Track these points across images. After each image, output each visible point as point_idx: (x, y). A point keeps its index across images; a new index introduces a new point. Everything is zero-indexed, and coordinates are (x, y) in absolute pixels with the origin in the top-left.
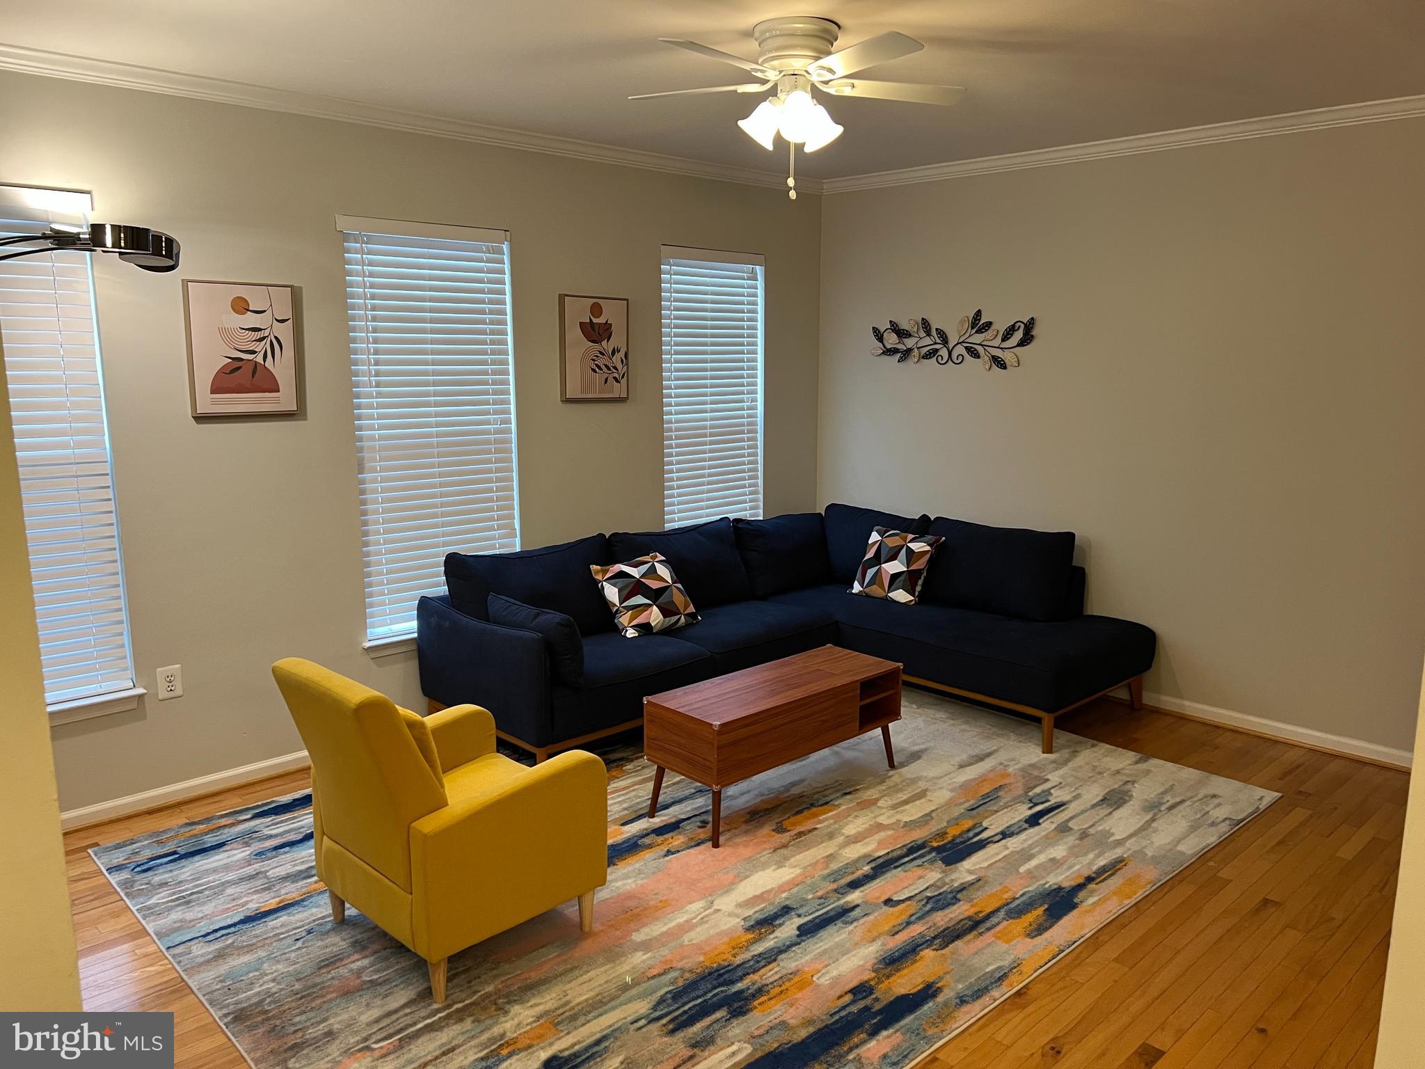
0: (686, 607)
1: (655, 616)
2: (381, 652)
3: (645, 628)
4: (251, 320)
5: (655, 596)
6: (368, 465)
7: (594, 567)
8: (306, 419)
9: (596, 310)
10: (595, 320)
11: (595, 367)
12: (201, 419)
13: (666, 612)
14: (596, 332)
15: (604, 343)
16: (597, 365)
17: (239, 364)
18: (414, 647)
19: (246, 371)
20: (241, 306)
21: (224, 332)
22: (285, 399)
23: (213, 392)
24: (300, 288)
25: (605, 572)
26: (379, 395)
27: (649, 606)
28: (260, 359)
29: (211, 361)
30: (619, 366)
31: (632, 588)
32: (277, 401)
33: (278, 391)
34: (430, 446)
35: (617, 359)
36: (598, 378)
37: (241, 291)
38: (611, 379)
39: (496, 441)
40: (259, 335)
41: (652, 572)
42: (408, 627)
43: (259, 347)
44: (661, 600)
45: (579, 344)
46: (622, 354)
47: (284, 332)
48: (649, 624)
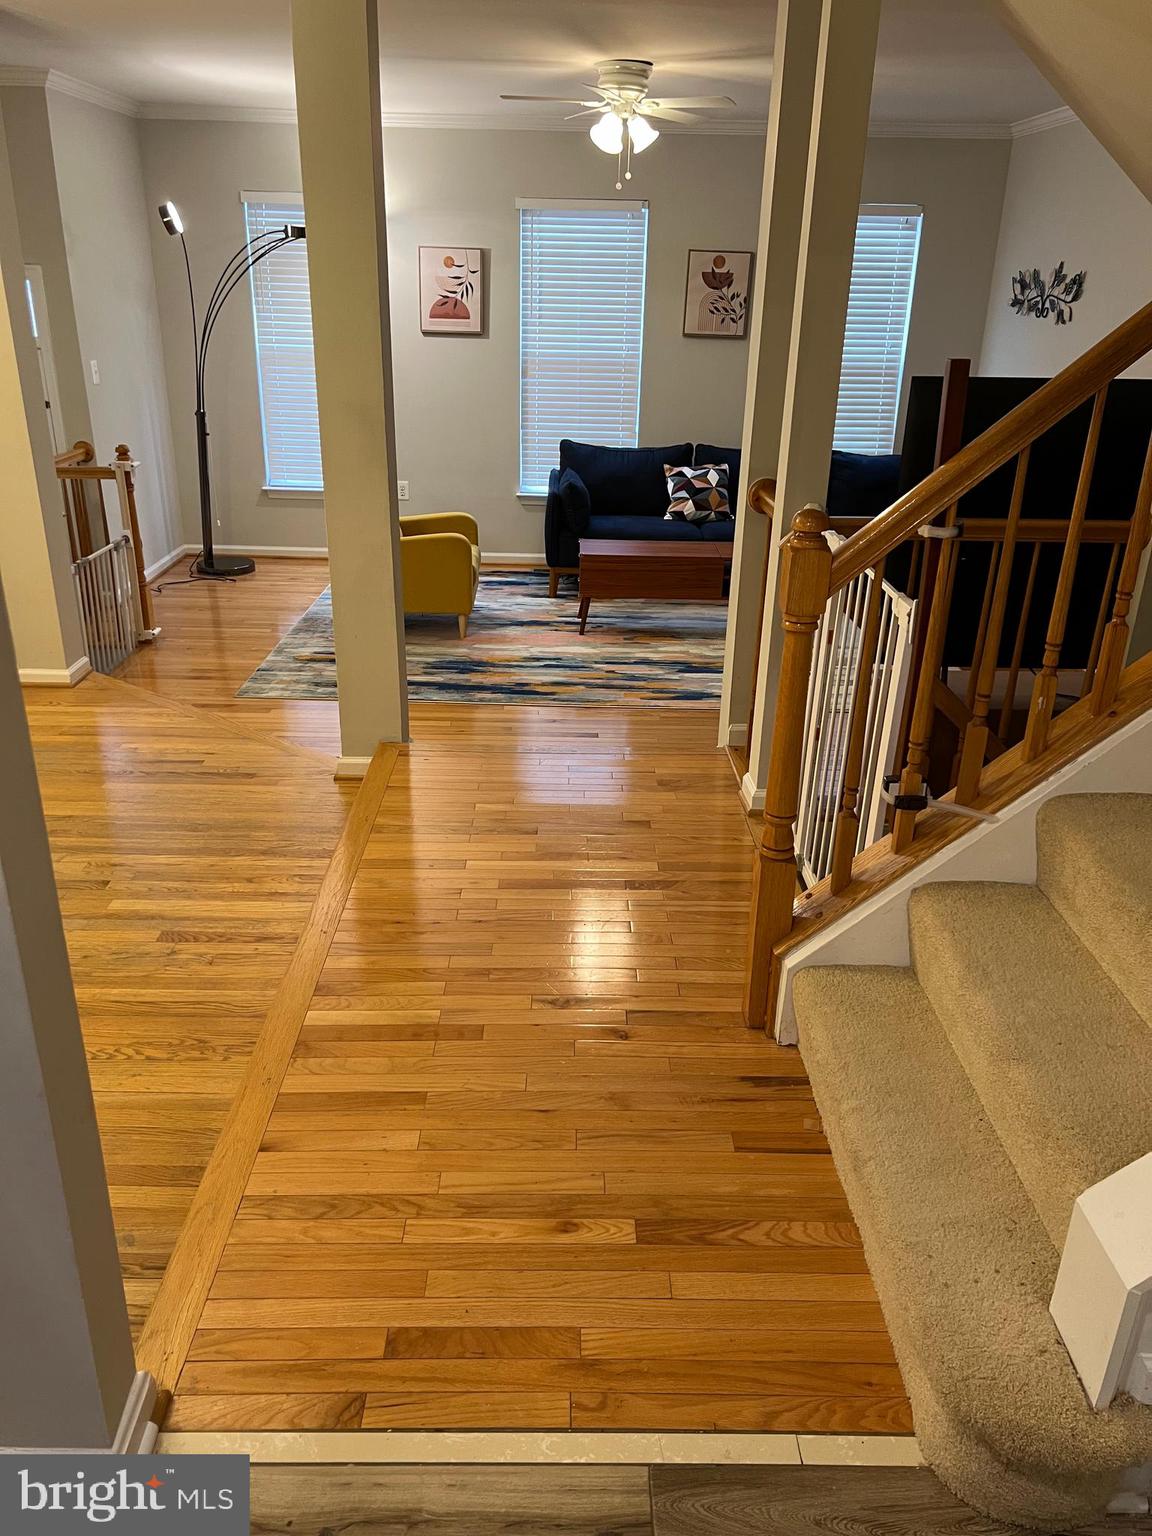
0: (719, 505)
1: (689, 508)
2: (527, 501)
3: (679, 515)
4: (455, 272)
5: (694, 493)
6: (530, 373)
7: (666, 466)
8: (488, 338)
9: (719, 262)
10: (717, 270)
11: (713, 309)
12: (426, 333)
13: (698, 506)
14: (717, 280)
15: (724, 290)
16: (716, 308)
17: (446, 300)
18: (545, 503)
19: (451, 304)
20: (449, 263)
21: (439, 279)
22: (474, 324)
23: (431, 317)
24: (490, 250)
25: (671, 470)
26: (541, 324)
27: (688, 499)
28: (459, 297)
29: (431, 299)
30: (738, 309)
31: (685, 484)
32: (468, 325)
33: (469, 318)
34: (575, 363)
35: (735, 304)
36: (716, 318)
37: (449, 253)
38: (728, 319)
39: (626, 364)
40: (460, 281)
41: (703, 477)
42: (544, 490)
43: (459, 289)
44: (699, 496)
45: (701, 290)
46: (741, 299)
47: (475, 280)
48: (682, 512)
